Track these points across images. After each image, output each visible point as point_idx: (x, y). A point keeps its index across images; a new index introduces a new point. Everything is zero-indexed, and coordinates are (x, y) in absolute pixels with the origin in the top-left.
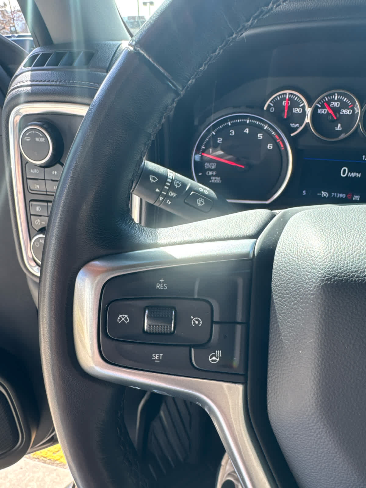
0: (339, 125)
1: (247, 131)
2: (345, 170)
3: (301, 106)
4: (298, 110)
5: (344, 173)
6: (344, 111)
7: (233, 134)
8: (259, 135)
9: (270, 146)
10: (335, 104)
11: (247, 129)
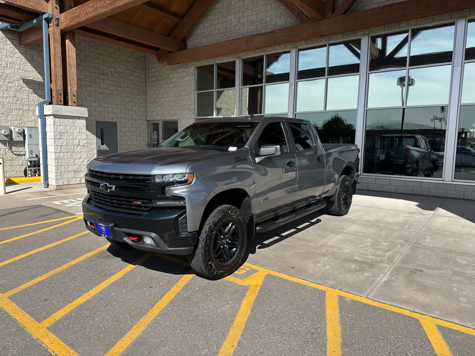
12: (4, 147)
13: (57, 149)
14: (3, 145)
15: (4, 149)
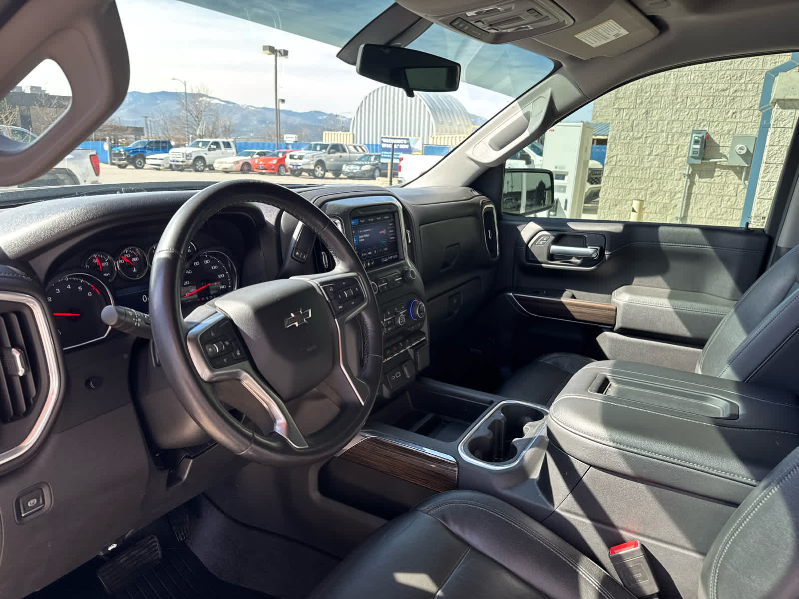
0: (134, 268)
1: (69, 287)
2: (144, 297)
3: (106, 260)
4: (106, 263)
5: (145, 299)
6: (134, 259)
7: (59, 292)
8: (79, 288)
9: (90, 294)
10: (127, 256)
11: (69, 285)
12: (736, 180)
13: (768, 191)
14: (737, 175)
15: (736, 186)
